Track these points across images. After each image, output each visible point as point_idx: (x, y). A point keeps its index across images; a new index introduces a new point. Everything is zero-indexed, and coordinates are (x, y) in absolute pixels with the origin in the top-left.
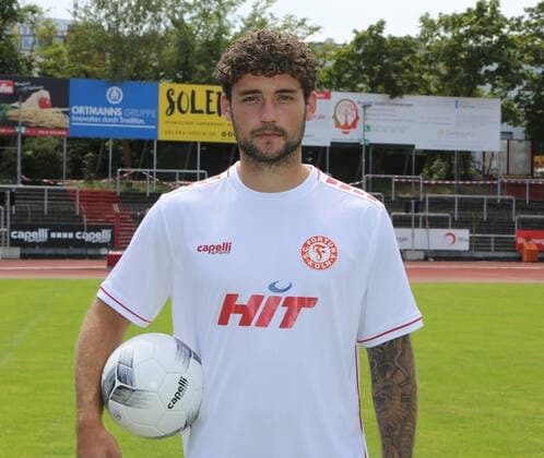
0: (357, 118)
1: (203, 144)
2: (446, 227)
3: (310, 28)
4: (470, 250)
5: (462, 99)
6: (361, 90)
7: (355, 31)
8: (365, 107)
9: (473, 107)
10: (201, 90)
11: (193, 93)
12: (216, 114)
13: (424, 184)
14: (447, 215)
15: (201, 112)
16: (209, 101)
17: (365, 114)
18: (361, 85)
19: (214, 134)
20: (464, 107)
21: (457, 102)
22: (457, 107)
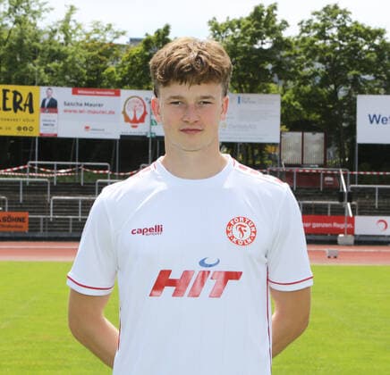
0: (145, 113)
3: (117, 33)
7: (147, 35)
9: (254, 102)
12: (12, 111)
16: (5, 99)
19: (10, 129)
20: (246, 102)
21: (239, 98)
22: (239, 102)
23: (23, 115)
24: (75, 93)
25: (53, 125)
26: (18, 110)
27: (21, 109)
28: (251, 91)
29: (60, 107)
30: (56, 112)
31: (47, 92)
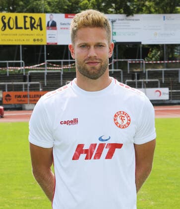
1: (24, 46)
2: (157, 87)
4: (170, 99)
5: (167, 16)
6: (112, 12)
8: (113, 22)
9: (173, 19)
10: (20, 16)
11: (16, 18)
12: (30, 29)
13: (145, 63)
14: (157, 80)
15: (21, 28)
16: (25, 22)
17: (113, 26)
18: (111, 10)
19: (29, 40)
20: (168, 19)
21: (164, 17)
22: (164, 19)
23: (36, 31)
24: (66, 17)
25: (54, 37)
26: (34, 29)
27: (35, 28)
28: (171, 12)
29: (58, 26)
30: (56, 29)
31: (50, 17)
